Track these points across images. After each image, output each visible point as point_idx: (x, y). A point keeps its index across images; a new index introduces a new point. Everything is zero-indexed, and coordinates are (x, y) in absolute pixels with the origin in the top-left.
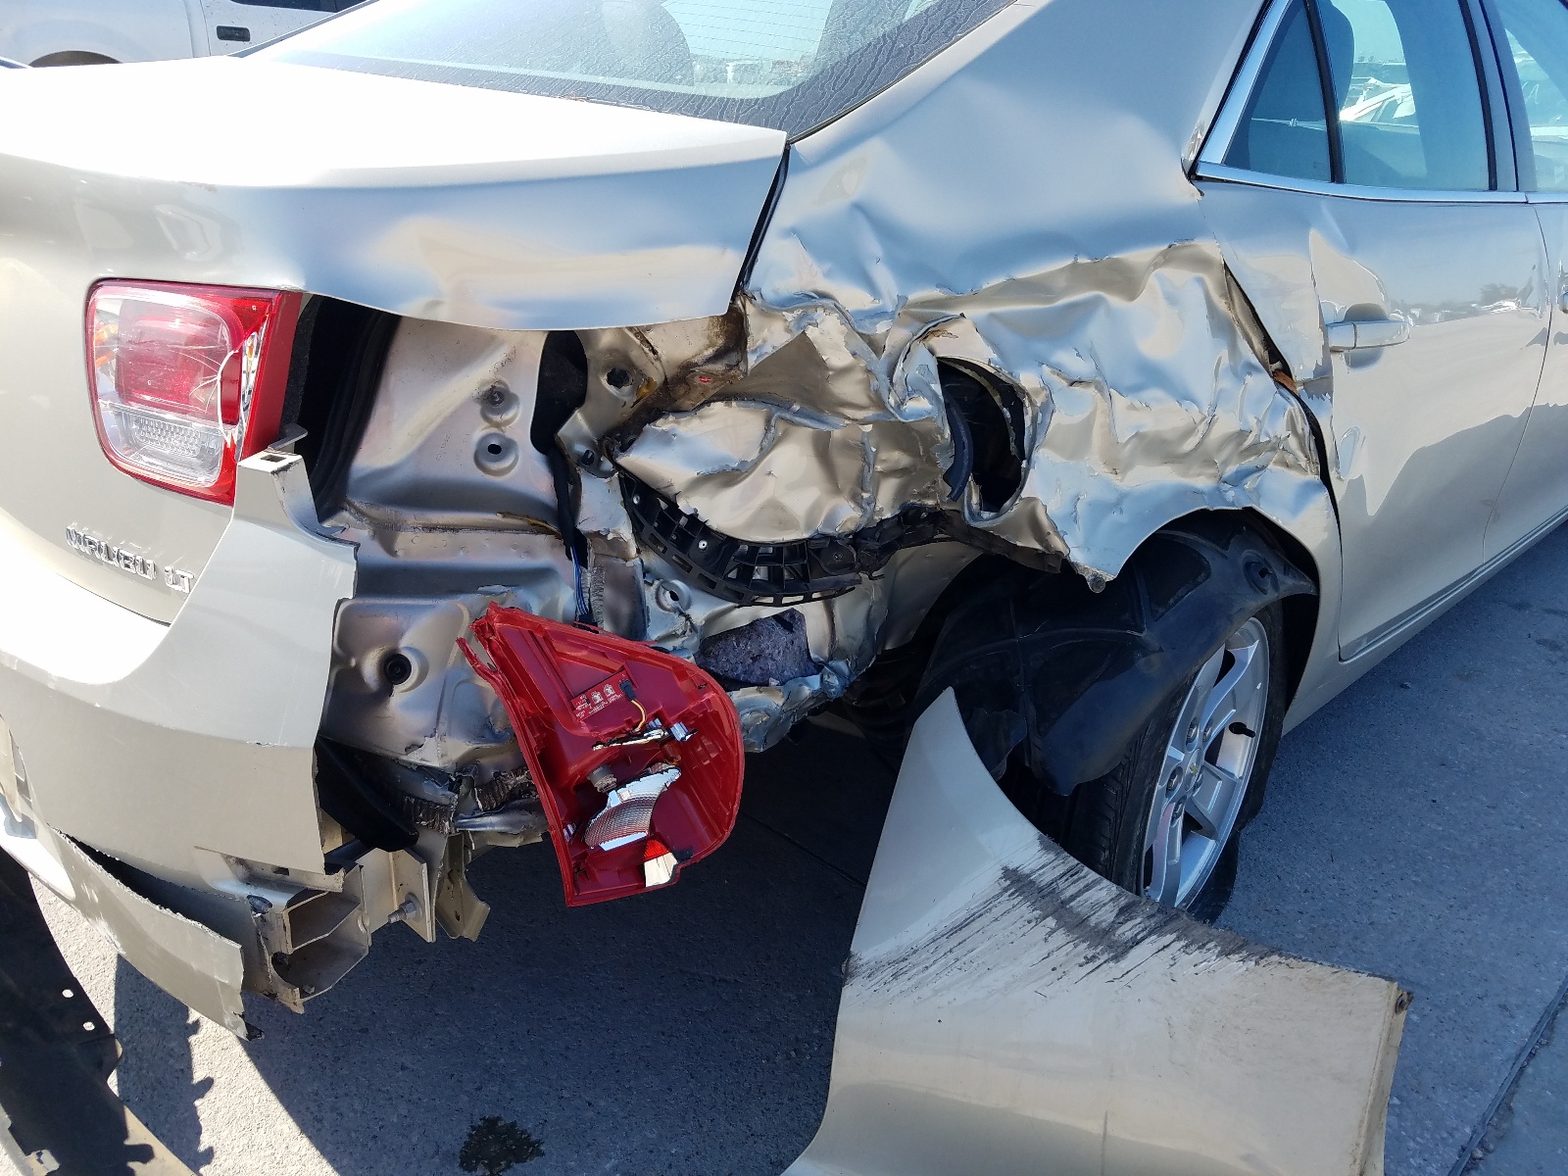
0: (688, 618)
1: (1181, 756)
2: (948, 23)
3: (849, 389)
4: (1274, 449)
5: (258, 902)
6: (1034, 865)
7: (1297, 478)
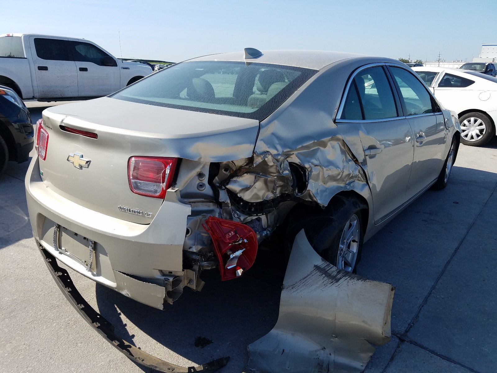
0: (240, 219)
1: (342, 247)
2: (285, 95)
3: (273, 170)
4: (356, 177)
5: (166, 279)
6: (320, 264)
7: (361, 183)
